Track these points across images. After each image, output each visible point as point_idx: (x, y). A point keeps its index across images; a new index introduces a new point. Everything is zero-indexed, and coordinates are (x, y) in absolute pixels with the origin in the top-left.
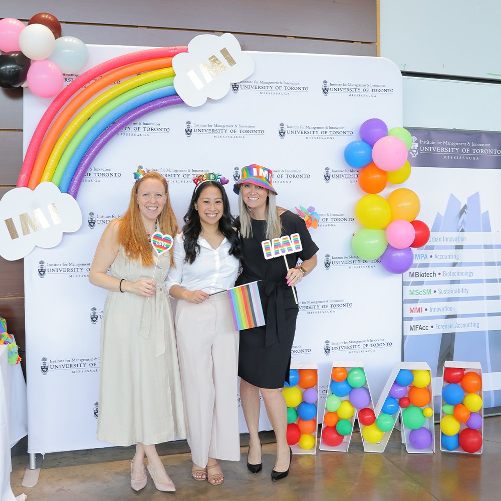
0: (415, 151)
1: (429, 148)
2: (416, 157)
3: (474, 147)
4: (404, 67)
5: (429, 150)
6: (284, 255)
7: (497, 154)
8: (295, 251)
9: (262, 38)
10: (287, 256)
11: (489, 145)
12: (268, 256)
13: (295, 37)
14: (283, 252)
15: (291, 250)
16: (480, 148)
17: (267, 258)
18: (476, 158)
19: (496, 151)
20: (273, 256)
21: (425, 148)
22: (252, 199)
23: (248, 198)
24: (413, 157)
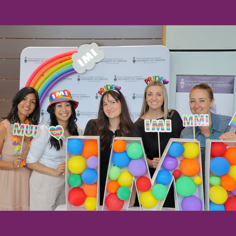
0: (182, 85)
1: (190, 84)
2: (183, 88)
3: (215, 83)
4: (177, 48)
5: (190, 85)
6: (158, 132)
7: (228, 86)
8: (166, 131)
9: (111, 40)
10: (160, 133)
11: (223, 82)
12: (147, 130)
13: (125, 39)
14: (158, 130)
15: (164, 130)
16: (218, 83)
17: (146, 131)
18: (215, 88)
19: (227, 85)
20: (151, 131)
21: (188, 84)
22: (153, 103)
23: (151, 102)
24: (182, 88)
